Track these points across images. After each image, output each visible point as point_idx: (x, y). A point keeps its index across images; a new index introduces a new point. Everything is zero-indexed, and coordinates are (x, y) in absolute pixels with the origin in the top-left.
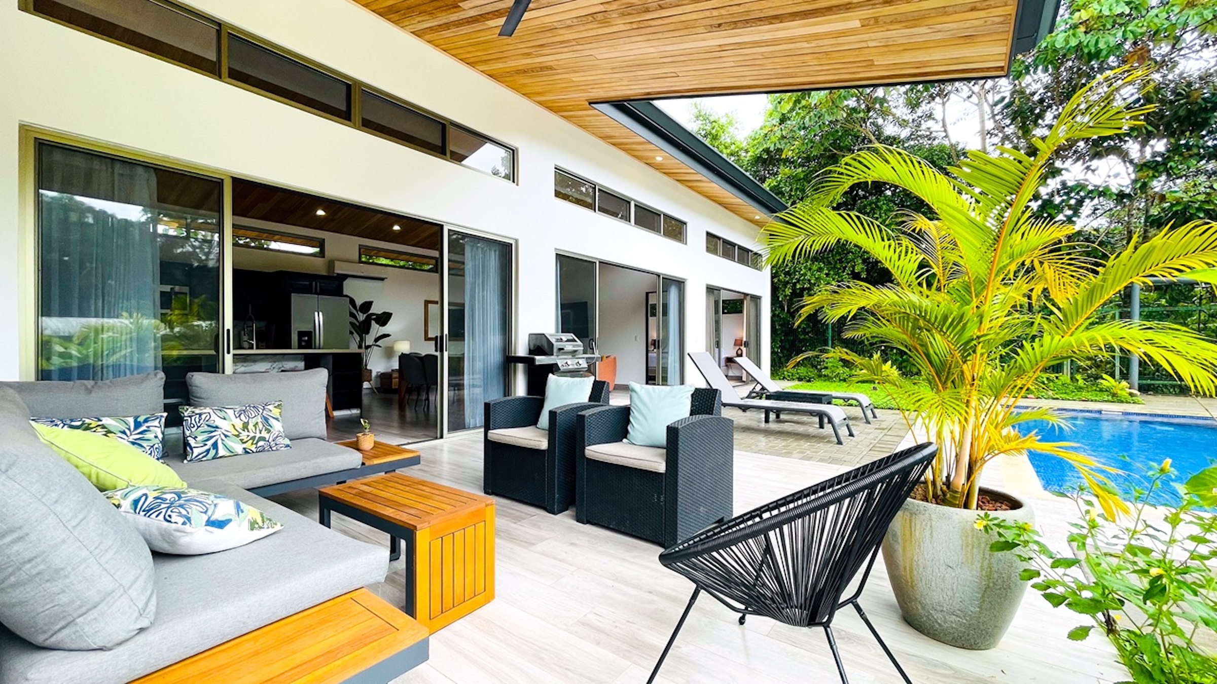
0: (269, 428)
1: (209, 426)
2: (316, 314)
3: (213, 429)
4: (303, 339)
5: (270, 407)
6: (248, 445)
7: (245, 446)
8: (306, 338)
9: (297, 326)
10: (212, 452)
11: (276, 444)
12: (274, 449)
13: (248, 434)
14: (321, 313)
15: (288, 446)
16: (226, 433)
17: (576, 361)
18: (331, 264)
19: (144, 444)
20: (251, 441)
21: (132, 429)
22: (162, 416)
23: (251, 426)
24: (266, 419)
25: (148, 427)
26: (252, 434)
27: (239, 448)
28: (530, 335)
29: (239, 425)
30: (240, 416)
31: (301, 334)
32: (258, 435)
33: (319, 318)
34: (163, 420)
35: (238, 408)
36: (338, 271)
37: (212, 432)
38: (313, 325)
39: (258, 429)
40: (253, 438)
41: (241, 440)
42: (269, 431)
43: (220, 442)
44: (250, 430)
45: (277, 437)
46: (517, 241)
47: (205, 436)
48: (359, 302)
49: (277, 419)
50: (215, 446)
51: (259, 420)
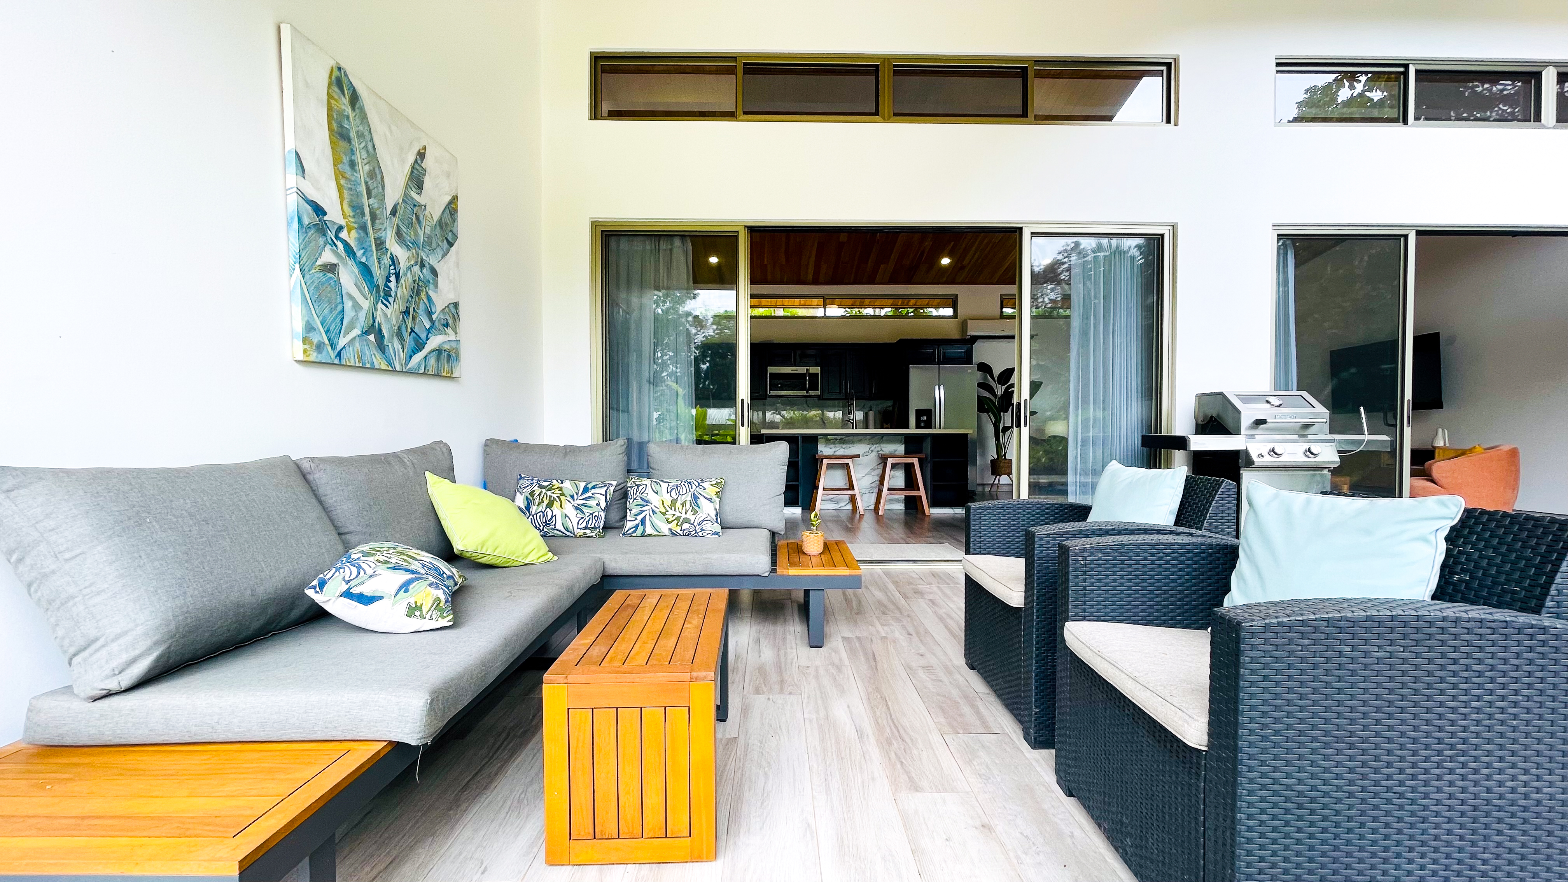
0: (696, 508)
1: (642, 499)
2: (937, 387)
3: (645, 504)
4: (922, 419)
5: (706, 485)
6: (673, 526)
7: (670, 526)
8: (925, 418)
9: (915, 403)
10: (641, 528)
11: (702, 530)
12: (700, 534)
13: (674, 513)
14: (942, 387)
15: (717, 533)
16: (654, 509)
17: (1306, 446)
18: (964, 325)
19: (585, 510)
20: (676, 522)
21: (580, 494)
22: (610, 484)
23: (678, 505)
24: (695, 498)
25: (593, 494)
26: (678, 514)
27: (664, 528)
28: (1200, 396)
29: (668, 503)
30: (671, 491)
31: (919, 413)
32: (683, 516)
33: (940, 394)
34: (612, 489)
35: (674, 482)
36: (971, 332)
37: (644, 506)
38: (933, 402)
39: (684, 508)
40: (678, 518)
41: (667, 519)
42: (695, 512)
43: (648, 518)
44: (677, 510)
45: (703, 521)
46: (1174, 227)
47: (638, 509)
48: (996, 372)
49: (710, 500)
50: (643, 521)
51: (689, 498)
